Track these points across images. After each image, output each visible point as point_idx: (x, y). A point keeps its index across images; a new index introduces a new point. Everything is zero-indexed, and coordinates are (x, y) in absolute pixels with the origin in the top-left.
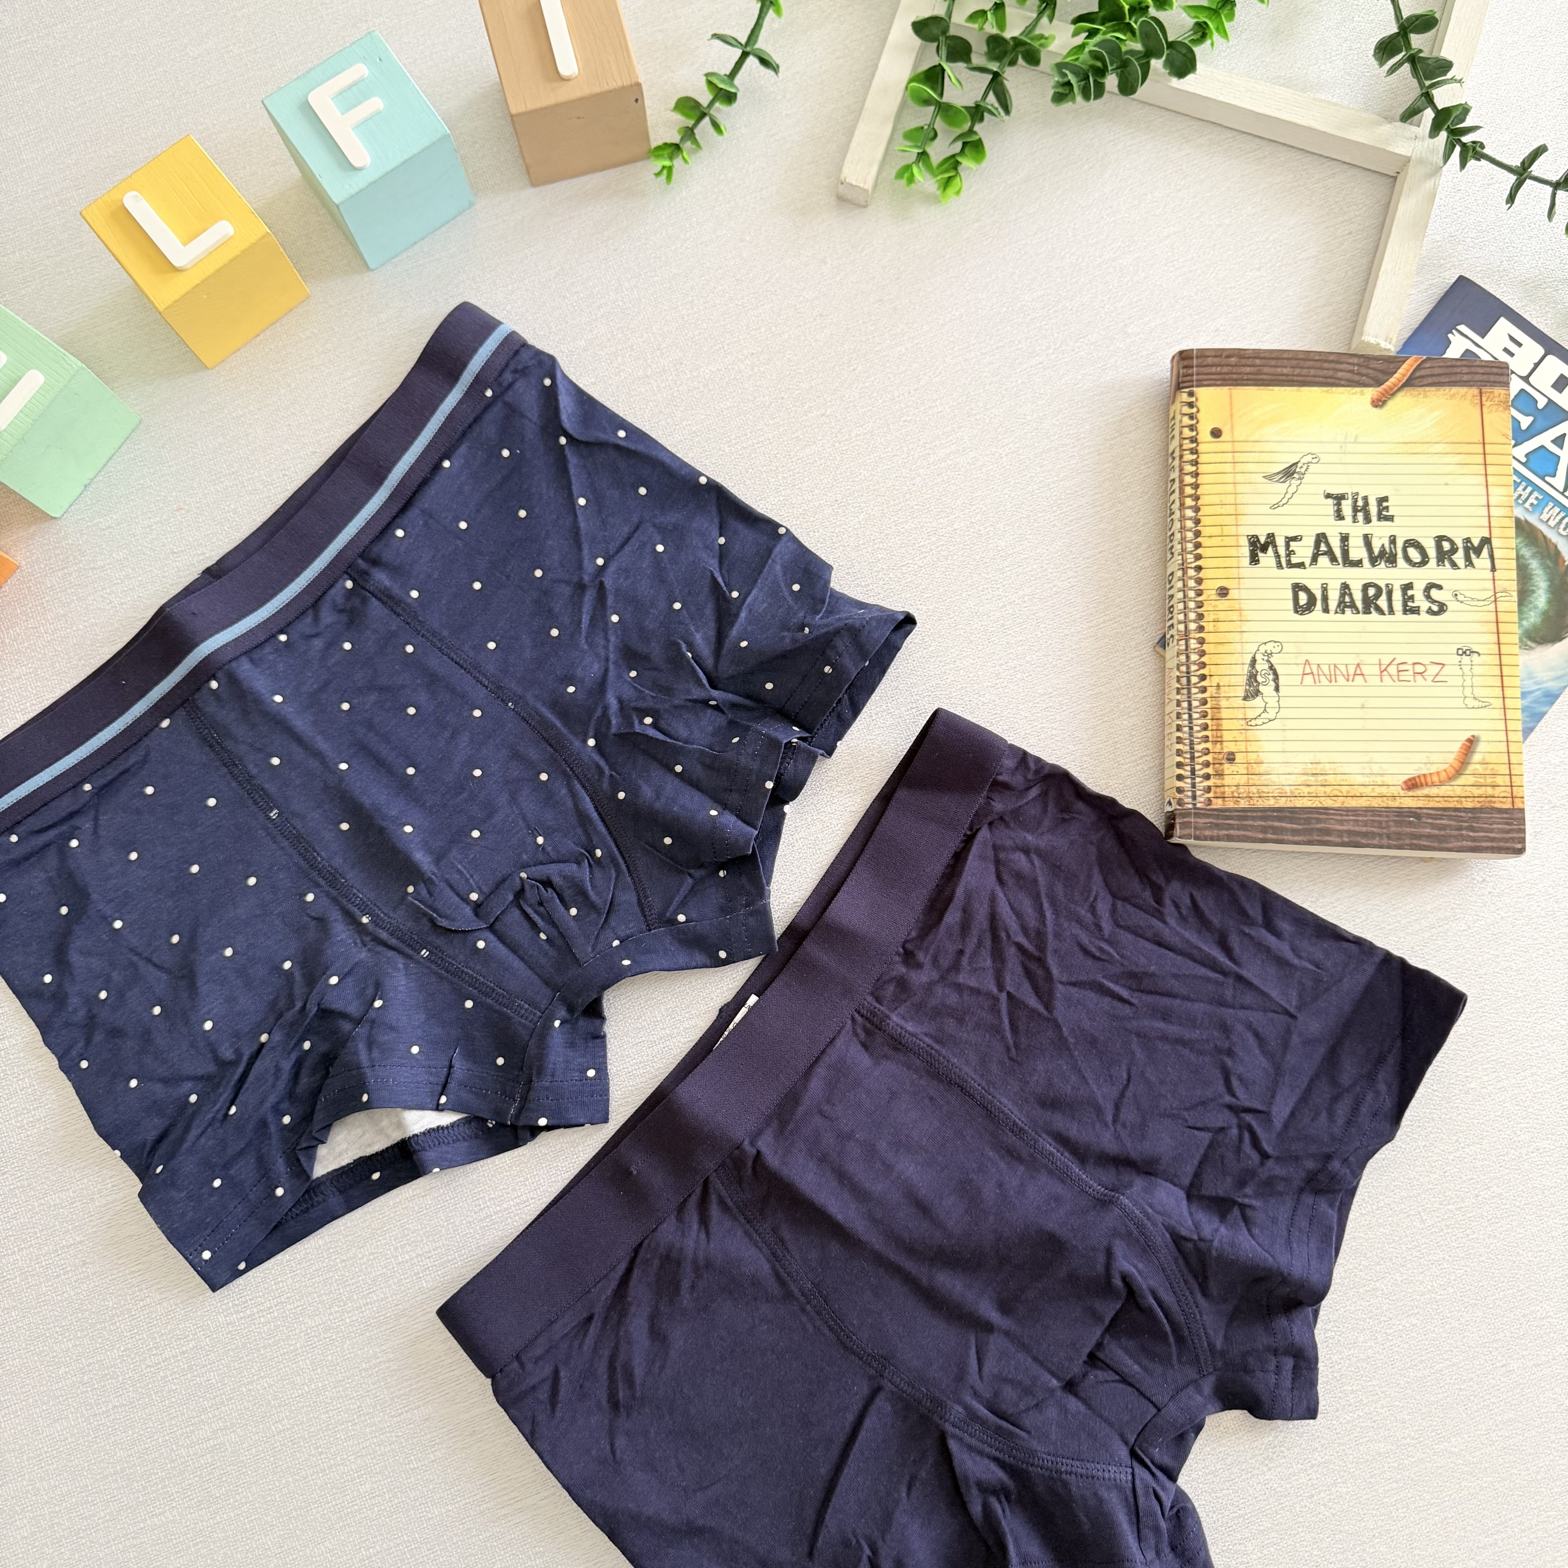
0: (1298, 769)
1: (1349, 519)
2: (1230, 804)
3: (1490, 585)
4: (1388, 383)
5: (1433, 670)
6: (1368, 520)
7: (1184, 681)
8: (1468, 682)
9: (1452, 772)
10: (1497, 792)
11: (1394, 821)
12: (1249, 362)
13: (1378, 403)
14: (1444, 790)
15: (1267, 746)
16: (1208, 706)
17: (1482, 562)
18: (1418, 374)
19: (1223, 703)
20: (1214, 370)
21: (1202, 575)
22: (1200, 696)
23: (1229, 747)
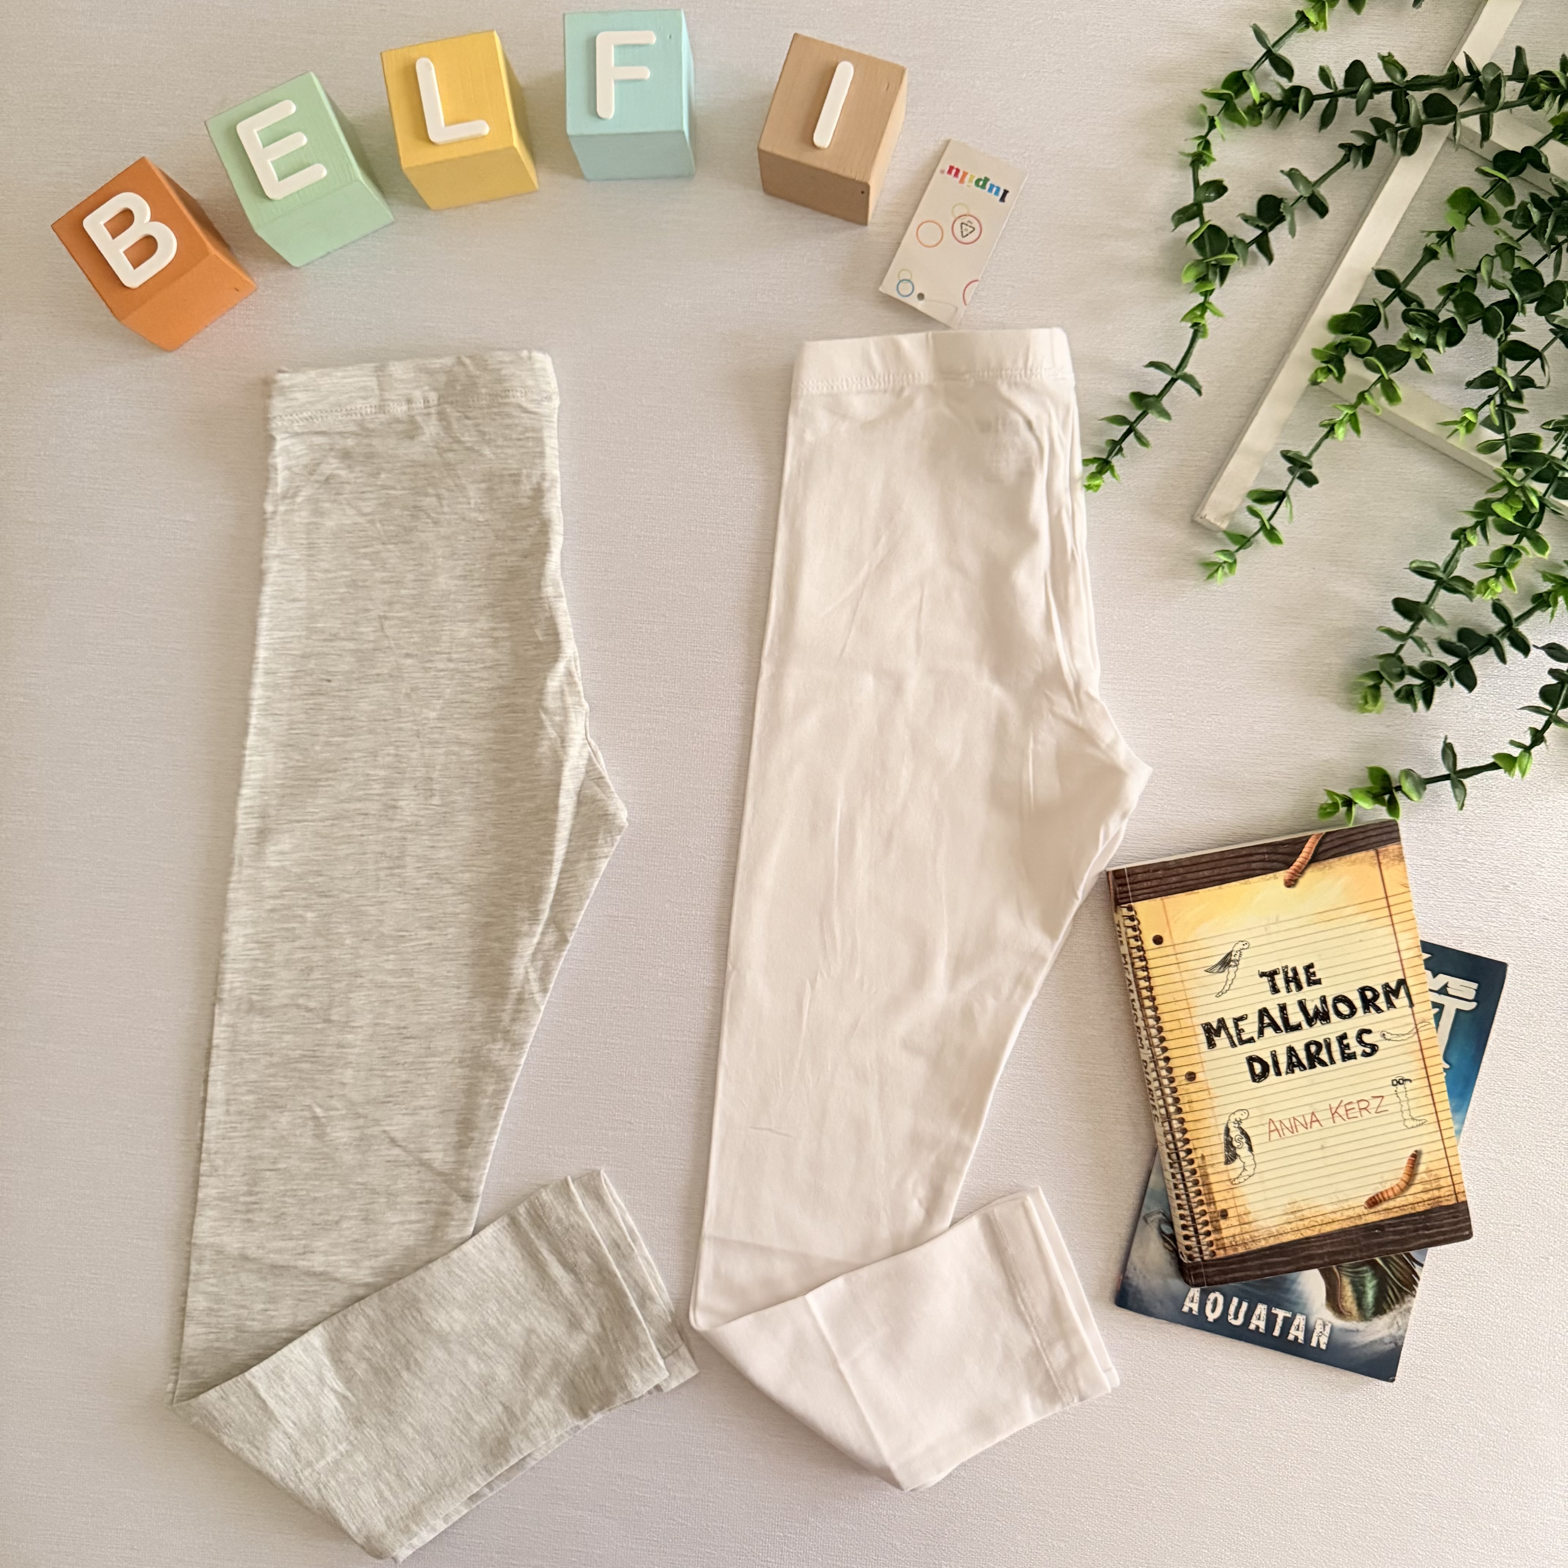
0: (1280, 1211)
1: (1283, 990)
2: (1231, 1252)
3: (1410, 1020)
4: (1297, 863)
5: (1375, 1103)
6: (1299, 987)
7: (1174, 1156)
8: (1405, 1107)
9: (1403, 1184)
10: (1443, 1192)
11: (1364, 1236)
12: (1174, 872)
13: (1291, 883)
14: (1399, 1201)
15: (1251, 1198)
16: (1198, 1174)
17: (1401, 1001)
18: (1321, 849)
19: (1210, 1170)
20: (1145, 884)
21: (1171, 1064)
22: (1190, 1167)
23: (1221, 1206)
